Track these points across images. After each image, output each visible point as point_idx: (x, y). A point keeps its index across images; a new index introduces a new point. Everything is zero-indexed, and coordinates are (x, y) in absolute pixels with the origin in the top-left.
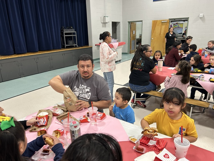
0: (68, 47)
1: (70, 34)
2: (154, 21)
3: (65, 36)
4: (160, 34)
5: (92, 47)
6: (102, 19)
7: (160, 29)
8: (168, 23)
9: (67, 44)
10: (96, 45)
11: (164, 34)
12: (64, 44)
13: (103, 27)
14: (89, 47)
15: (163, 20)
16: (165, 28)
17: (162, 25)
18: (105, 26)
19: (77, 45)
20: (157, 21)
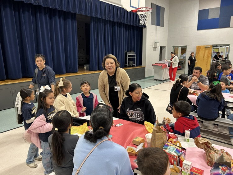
0: (129, 67)
1: (132, 56)
2: (199, 46)
3: (128, 57)
4: (204, 57)
5: (145, 67)
6: (154, 44)
7: (203, 53)
8: (211, 48)
9: (128, 64)
10: (152, 65)
11: (207, 58)
12: (127, 64)
13: (154, 50)
14: (142, 67)
15: (207, 46)
16: (208, 52)
17: (206, 50)
18: (155, 50)
19: (135, 65)
20: (201, 46)
